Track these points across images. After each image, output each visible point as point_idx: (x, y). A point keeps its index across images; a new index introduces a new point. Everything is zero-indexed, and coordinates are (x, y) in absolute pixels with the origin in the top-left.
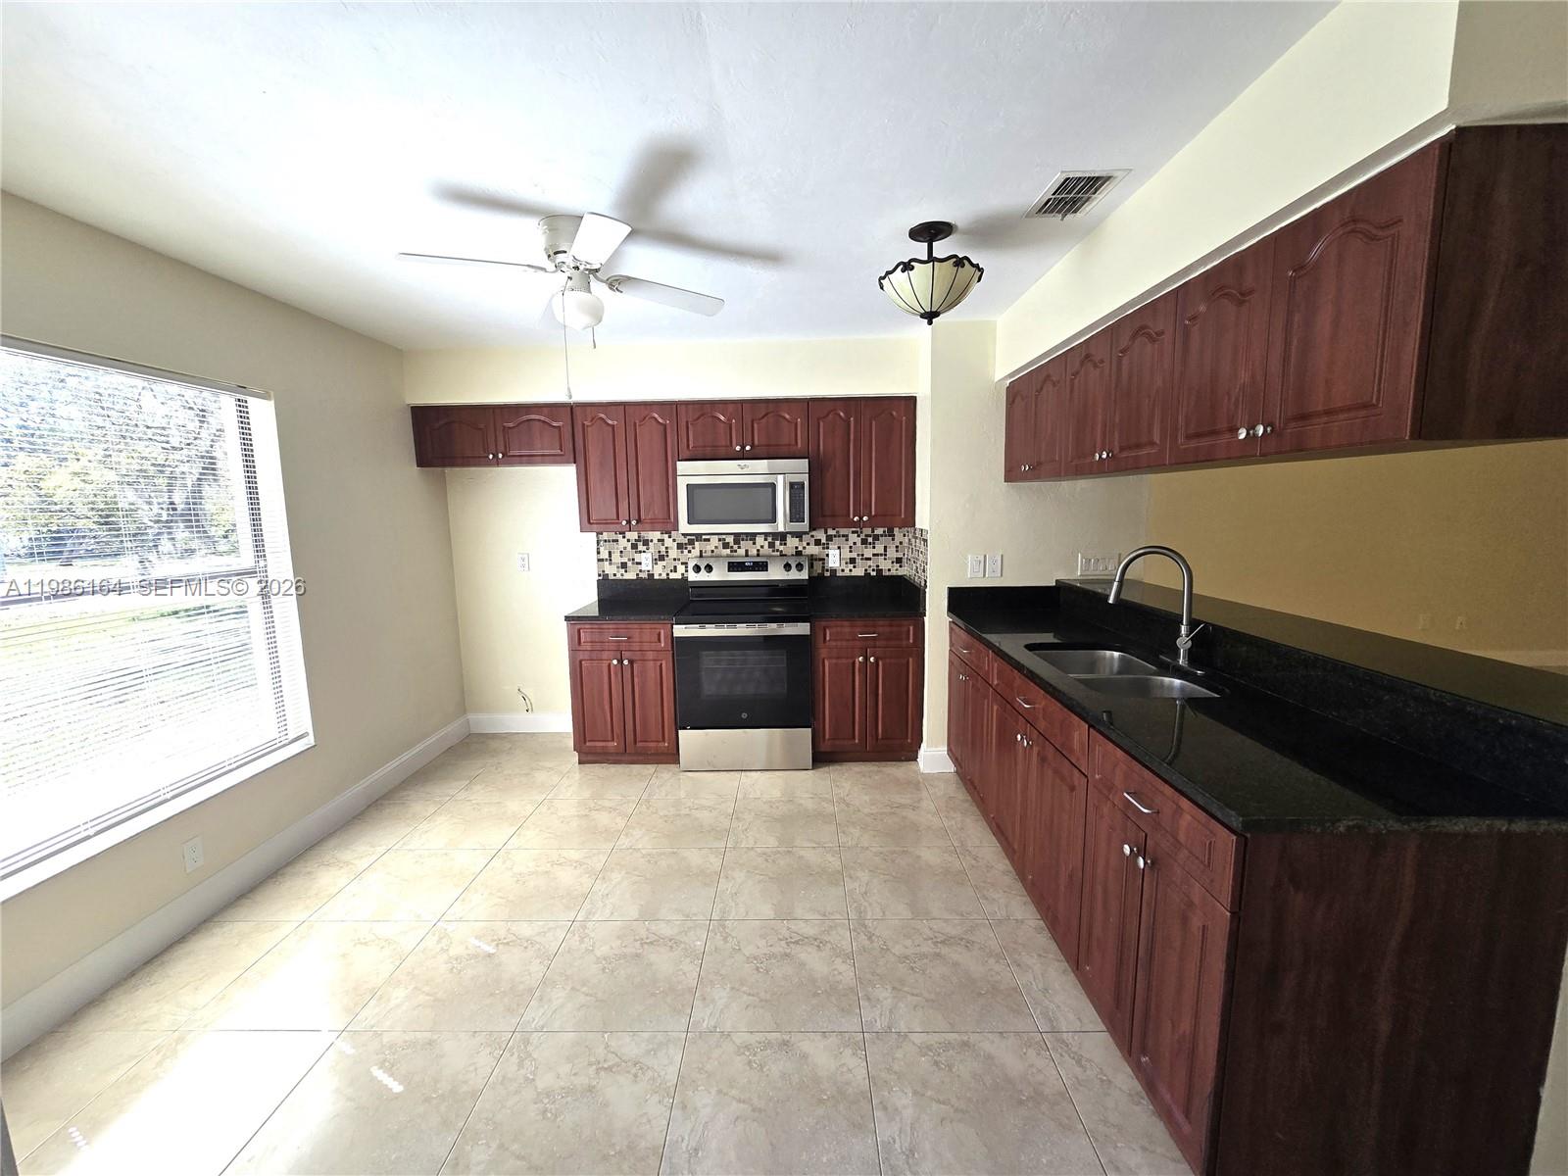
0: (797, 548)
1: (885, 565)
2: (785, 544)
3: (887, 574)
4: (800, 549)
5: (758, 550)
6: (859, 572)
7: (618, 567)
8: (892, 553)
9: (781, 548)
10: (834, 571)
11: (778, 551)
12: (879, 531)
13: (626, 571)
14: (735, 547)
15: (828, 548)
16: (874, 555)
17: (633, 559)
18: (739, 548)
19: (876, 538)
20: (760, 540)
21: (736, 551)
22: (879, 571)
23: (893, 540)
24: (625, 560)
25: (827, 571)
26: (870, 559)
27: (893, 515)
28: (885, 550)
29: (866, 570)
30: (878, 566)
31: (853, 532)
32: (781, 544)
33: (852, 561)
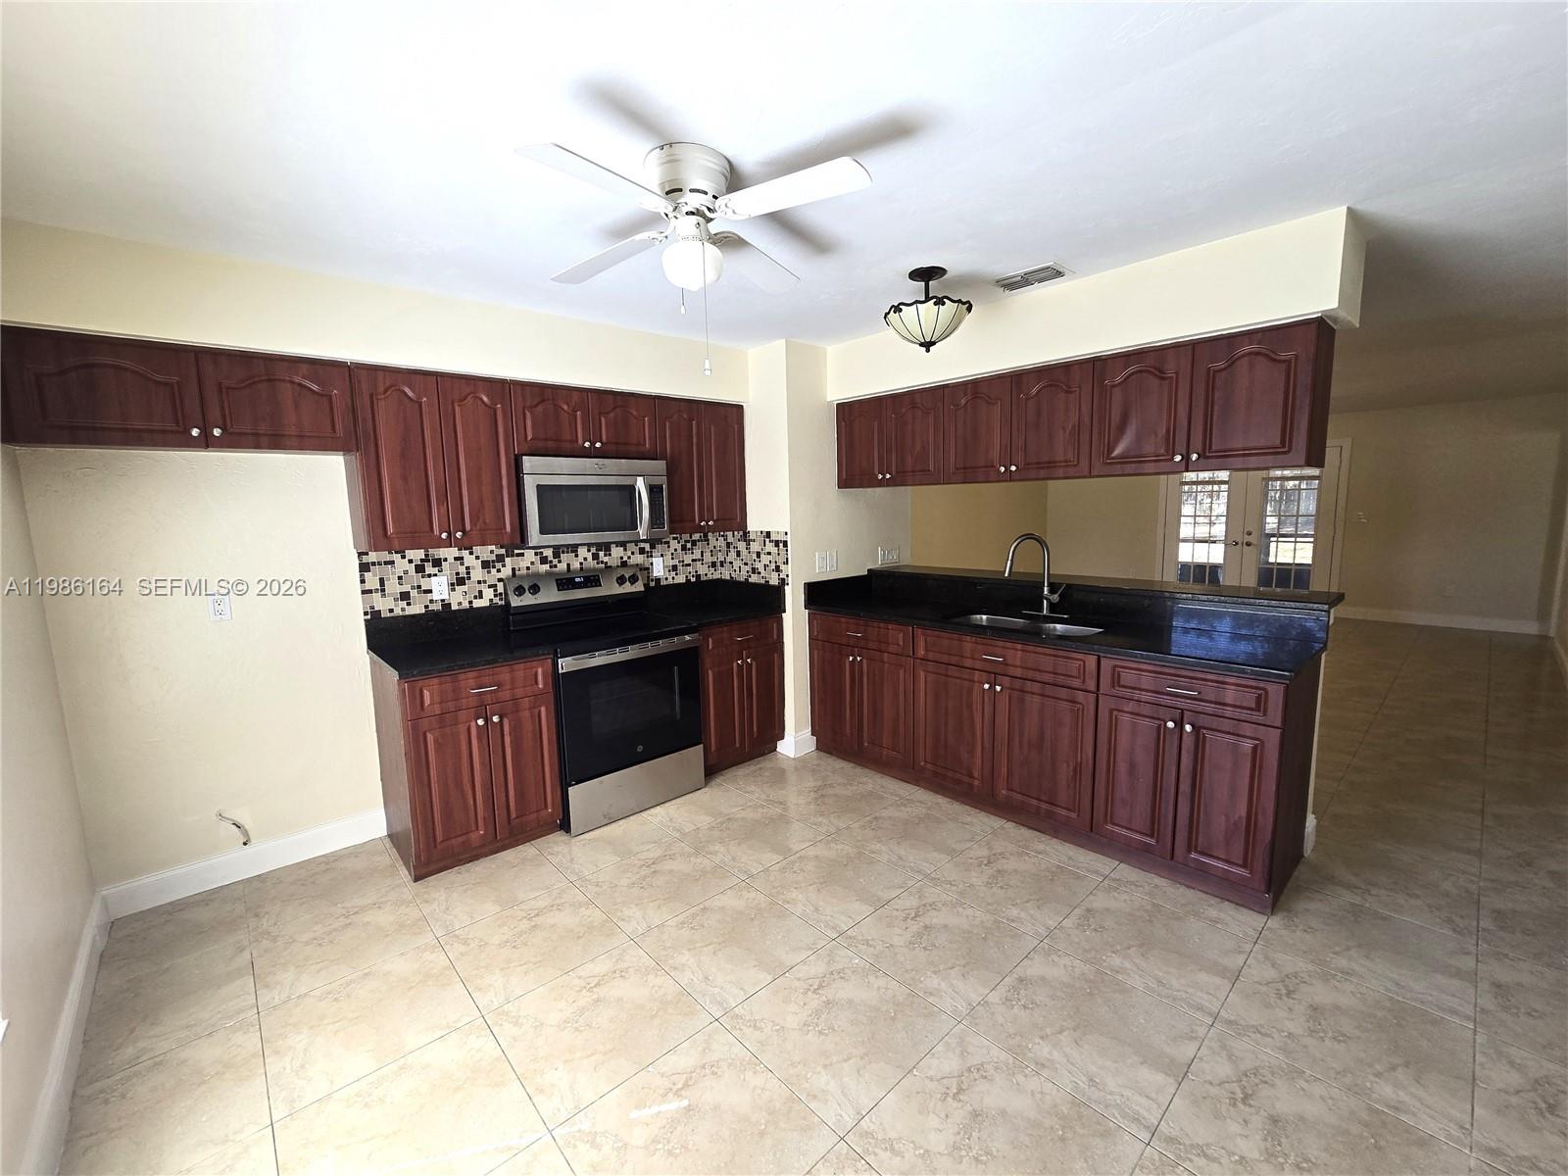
0: (622, 558)
1: (704, 571)
2: (610, 555)
3: (705, 578)
4: (625, 559)
5: (581, 564)
6: (681, 579)
7: (396, 600)
8: (708, 558)
9: (606, 559)
10: (658, 580)
11: (602, 562)
12: (696, 536)
13: (409, 604)
14: (555, 561)
15: (652, 556)
16: (693, 560)
17: (419, 587)
18: (560, 562)
19: (694, 543)
20: (583, 552)
21: (556, 566)
22: (698, 577)
23: (708, 544)
24: (406, 588)
25: (652, 580)
26: (689, 565)
27: (730, 519)
28: (702, 556)
29: (687, 577)
30: (696, 572)
31: (674, 539)
32: (605, 555)
33: (675, 568)
